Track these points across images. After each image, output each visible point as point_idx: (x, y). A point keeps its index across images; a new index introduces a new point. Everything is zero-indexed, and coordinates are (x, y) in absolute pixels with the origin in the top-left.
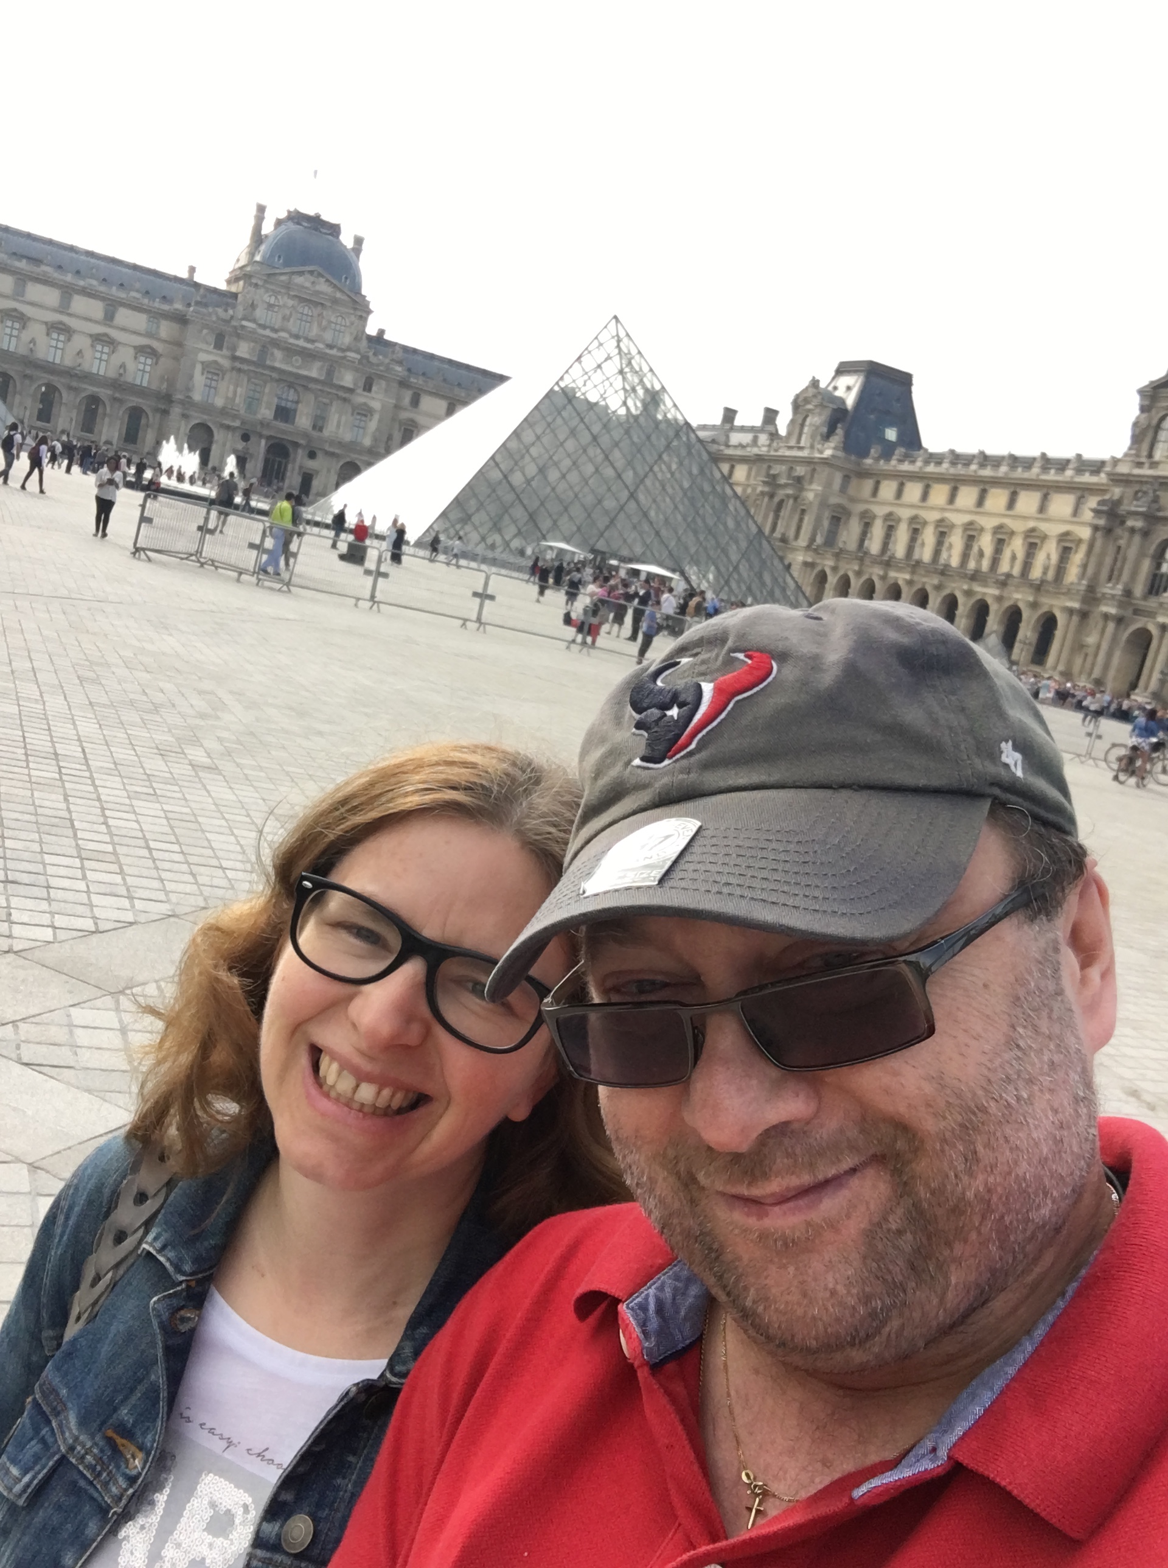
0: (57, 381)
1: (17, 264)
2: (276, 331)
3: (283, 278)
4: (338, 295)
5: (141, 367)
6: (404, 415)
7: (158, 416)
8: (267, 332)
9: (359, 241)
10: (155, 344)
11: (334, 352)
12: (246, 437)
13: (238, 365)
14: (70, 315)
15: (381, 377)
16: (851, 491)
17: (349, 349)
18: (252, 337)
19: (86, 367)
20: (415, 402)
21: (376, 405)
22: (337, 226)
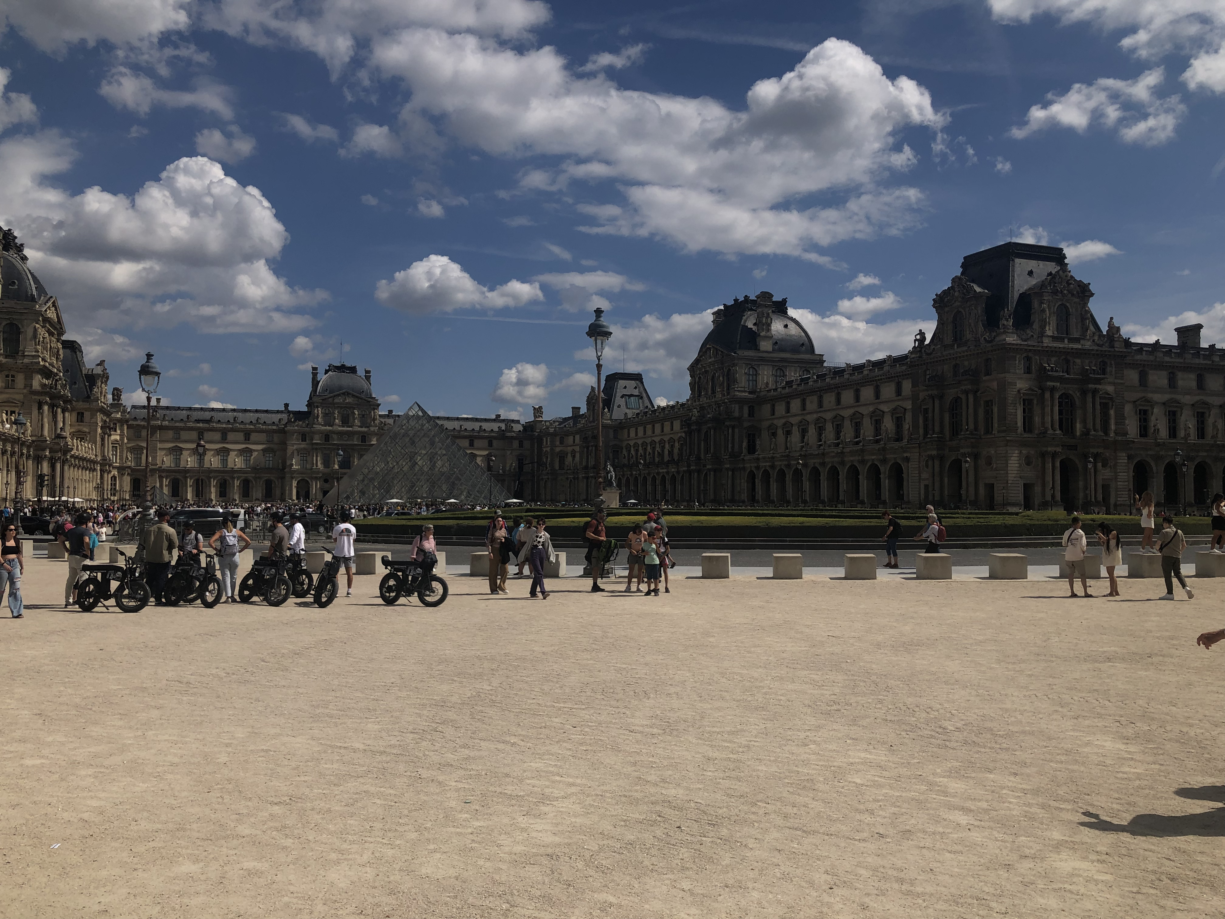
0: (227, 476)
1: (198, 425)
2: (332, 426)
3: (330, 400)
4: (360, 401)
5: (268, 459)
7: (280, 480)
8: (328, 428)
9: (367, 372)
10: (272, 446)
11: (364, 429)
12: (326, 481)
13: (315, 446)
14: (227, 443)
16: (620, 437)
18: (320, 432)
22: (355, 367)
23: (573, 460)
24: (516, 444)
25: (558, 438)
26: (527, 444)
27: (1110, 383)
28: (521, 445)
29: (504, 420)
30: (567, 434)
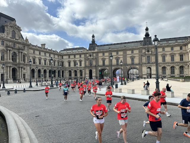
27: (26, 51)
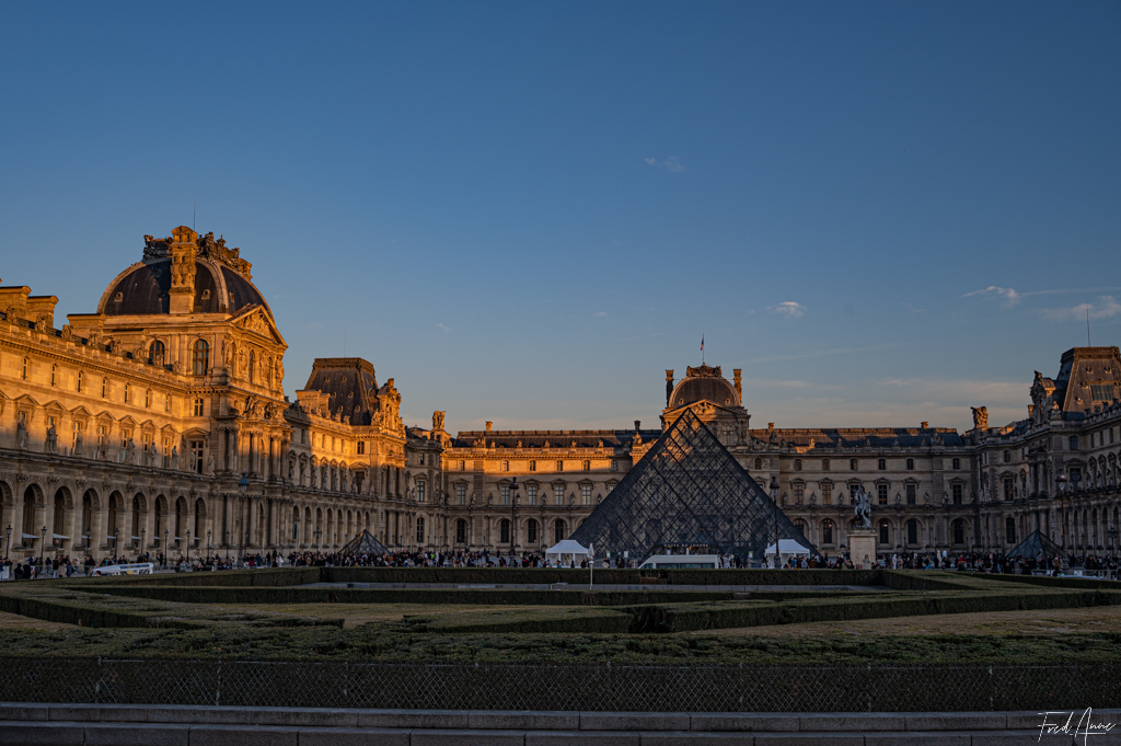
0: (562, 516)
4: (724, 413)
6: (791, 477)
9: (737, 373)
10: (617, 476)
14: (564, 473)
15: (765, 456)
16: (1081, 447)
17: (738, 445)
19: (577, 502)
20: (799, 467)
21: (767, 476)
22: (718, 369)
23: (1024, 486)
24: (947, 463)
25: (1001, 453)
26: (965, 463)
28: (956, 465)
29: (932, 430)
30: (1016, 447)
